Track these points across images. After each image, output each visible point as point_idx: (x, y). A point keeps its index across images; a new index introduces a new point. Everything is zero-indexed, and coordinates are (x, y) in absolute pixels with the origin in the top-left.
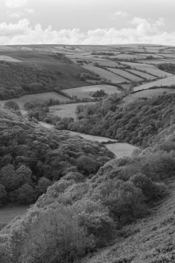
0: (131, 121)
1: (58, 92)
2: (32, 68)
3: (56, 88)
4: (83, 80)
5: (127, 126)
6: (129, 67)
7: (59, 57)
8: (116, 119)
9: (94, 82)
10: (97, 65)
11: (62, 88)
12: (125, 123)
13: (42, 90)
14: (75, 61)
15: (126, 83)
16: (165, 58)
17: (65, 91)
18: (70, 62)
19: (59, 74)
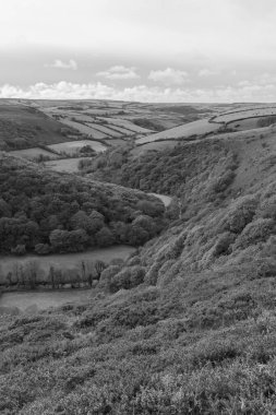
0: (152, 172)
1: (43, 148)
2: (10, 122)
3: (40, 144)
4: (64, 135)
5: (150, 177)
6: (106, 122)
7: (32, 110)
8: (136, 170)
9: (76, 137)
10: (74, 120)
11: (46, 143)
12: (147, 174)
13: (27, 146)
14: (50, 115)
15: (107, 139)
16: (137, 113)
17: (51, 147)
18: (46, 117)
19: (38, 128)
